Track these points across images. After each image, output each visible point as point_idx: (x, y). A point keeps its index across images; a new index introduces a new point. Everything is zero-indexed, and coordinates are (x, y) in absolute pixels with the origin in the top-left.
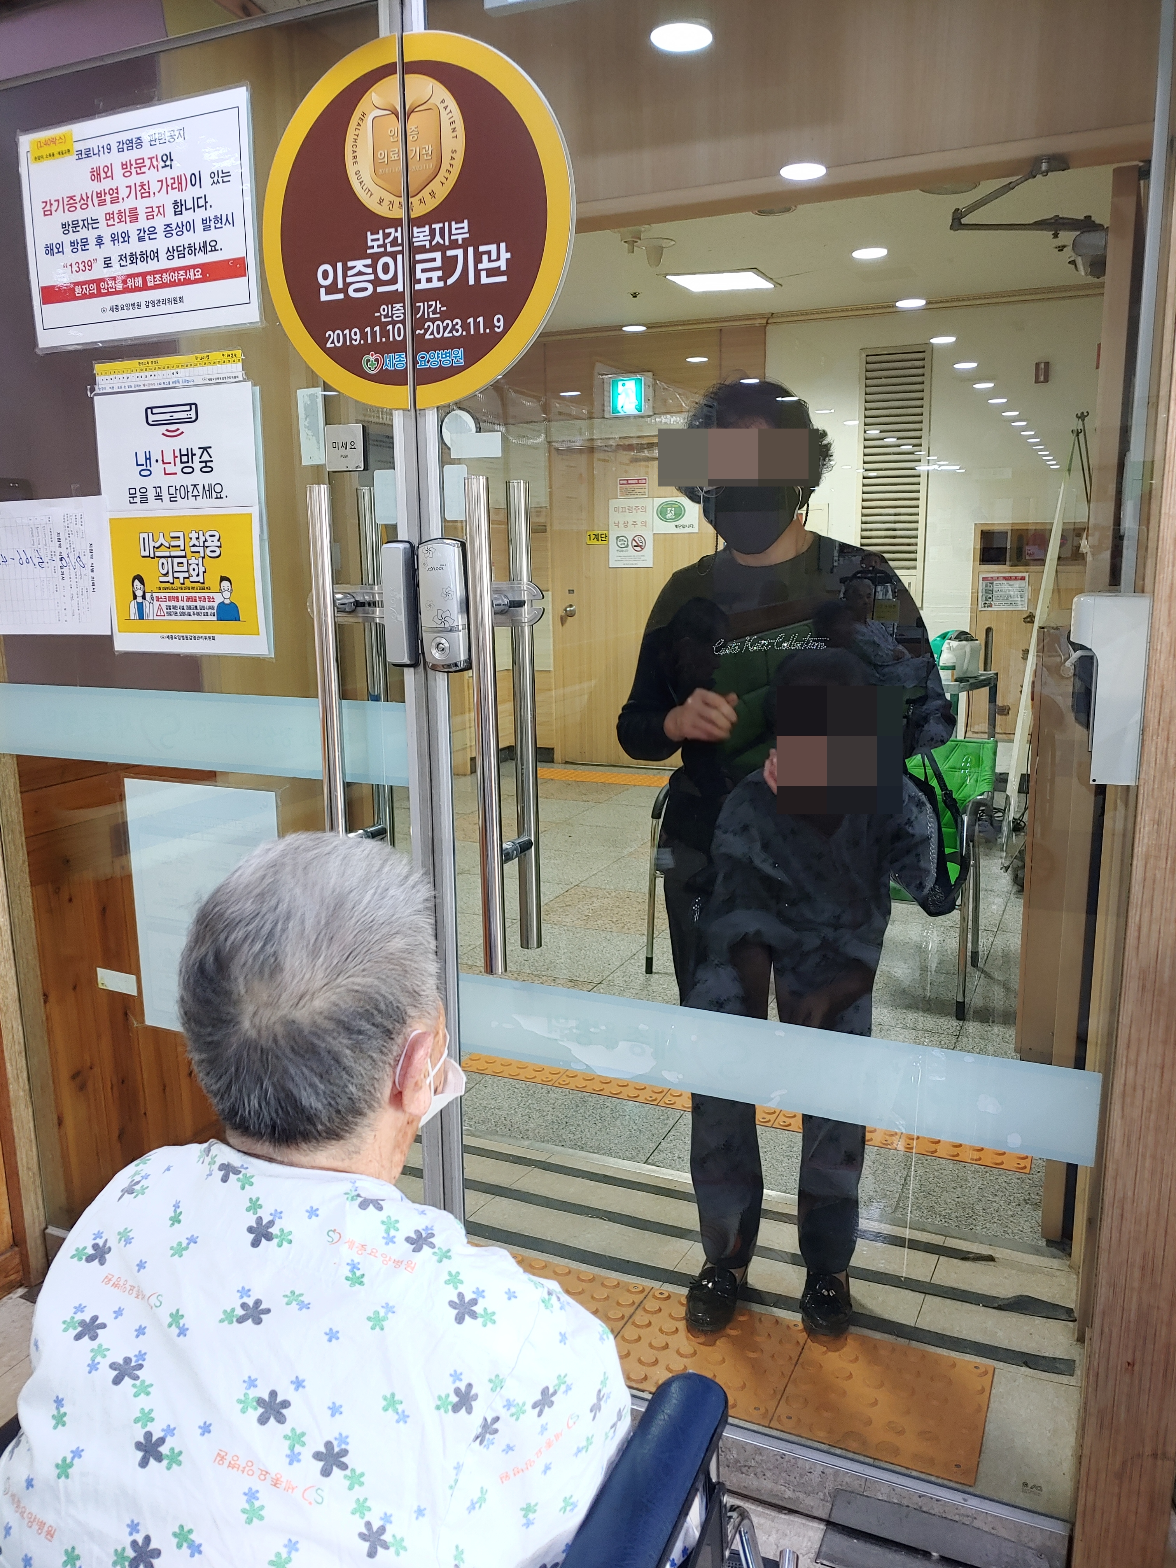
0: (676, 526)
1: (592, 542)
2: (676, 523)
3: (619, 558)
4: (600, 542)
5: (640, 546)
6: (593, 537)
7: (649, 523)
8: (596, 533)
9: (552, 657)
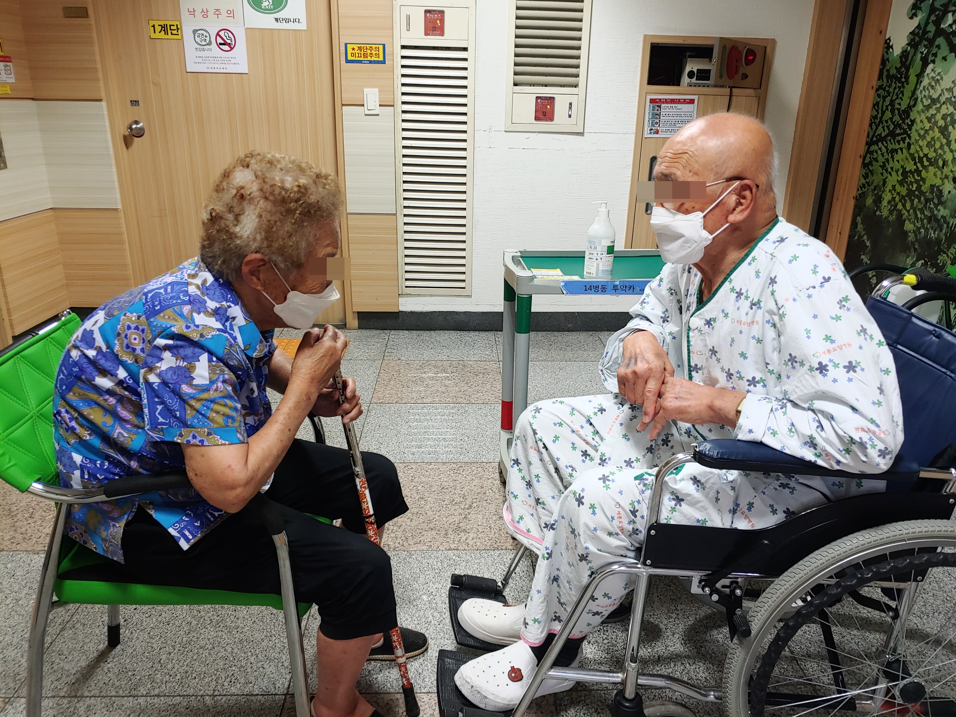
0: (277, 20)
1: (158, 35)
2: (277, 15)
3: (200, 60)
4: (170, 37)
5: (229, 45)
6: (158, 29)
7: (238, 14)
8: (162, 23)
9: (118, 191)
